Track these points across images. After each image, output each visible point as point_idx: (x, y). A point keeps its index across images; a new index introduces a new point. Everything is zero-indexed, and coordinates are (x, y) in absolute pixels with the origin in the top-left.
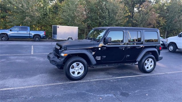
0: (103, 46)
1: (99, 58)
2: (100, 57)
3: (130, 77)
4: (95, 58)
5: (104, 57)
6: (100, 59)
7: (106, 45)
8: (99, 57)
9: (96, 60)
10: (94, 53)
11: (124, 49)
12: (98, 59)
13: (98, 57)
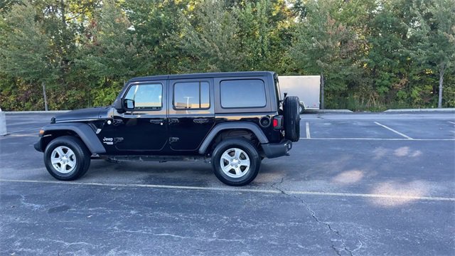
0: (115, 117)
1: (109, 141)
2: (111, 139)
3: (187, 189)
4: (102, 141)
5: (119, 139)
6: (112, 143)
7: (123, 116)
8: (109, 139)
9: (105, 145)
10: (99, 131)
11: (162, 124)
12: (108, 143)
13: (107, 139)
